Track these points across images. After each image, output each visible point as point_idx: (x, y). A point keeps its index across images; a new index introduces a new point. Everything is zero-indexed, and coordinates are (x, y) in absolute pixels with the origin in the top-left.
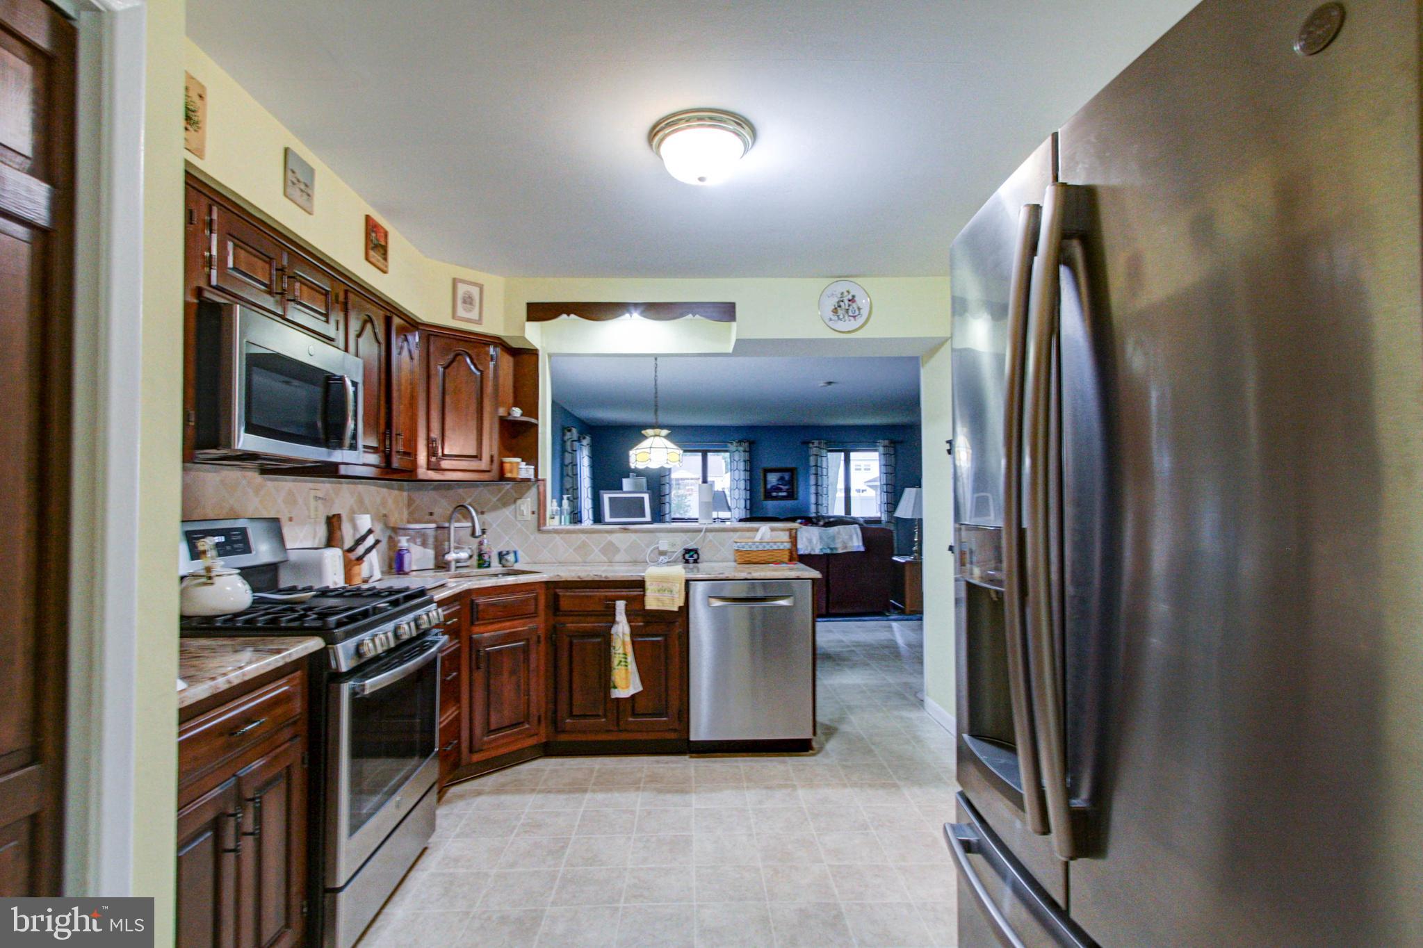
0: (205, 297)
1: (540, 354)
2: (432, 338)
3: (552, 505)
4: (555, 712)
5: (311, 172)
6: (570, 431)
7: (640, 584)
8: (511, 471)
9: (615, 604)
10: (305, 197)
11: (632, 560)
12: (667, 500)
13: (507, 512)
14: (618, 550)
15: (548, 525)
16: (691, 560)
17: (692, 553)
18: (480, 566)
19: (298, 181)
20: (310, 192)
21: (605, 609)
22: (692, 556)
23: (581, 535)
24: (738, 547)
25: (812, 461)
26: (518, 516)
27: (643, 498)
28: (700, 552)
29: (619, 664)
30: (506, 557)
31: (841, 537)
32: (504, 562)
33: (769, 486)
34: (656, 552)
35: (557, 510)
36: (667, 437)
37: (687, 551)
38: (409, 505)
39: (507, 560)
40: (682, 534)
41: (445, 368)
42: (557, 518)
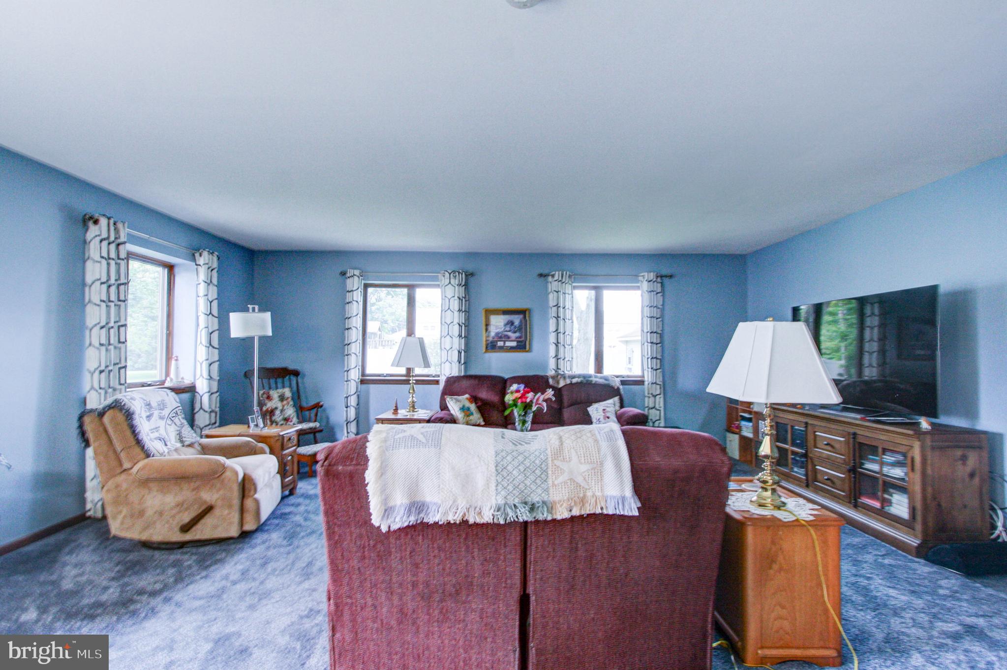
6: (96, 222)
25: (552, 299)
31: (564, 466)
33: (492, 333)
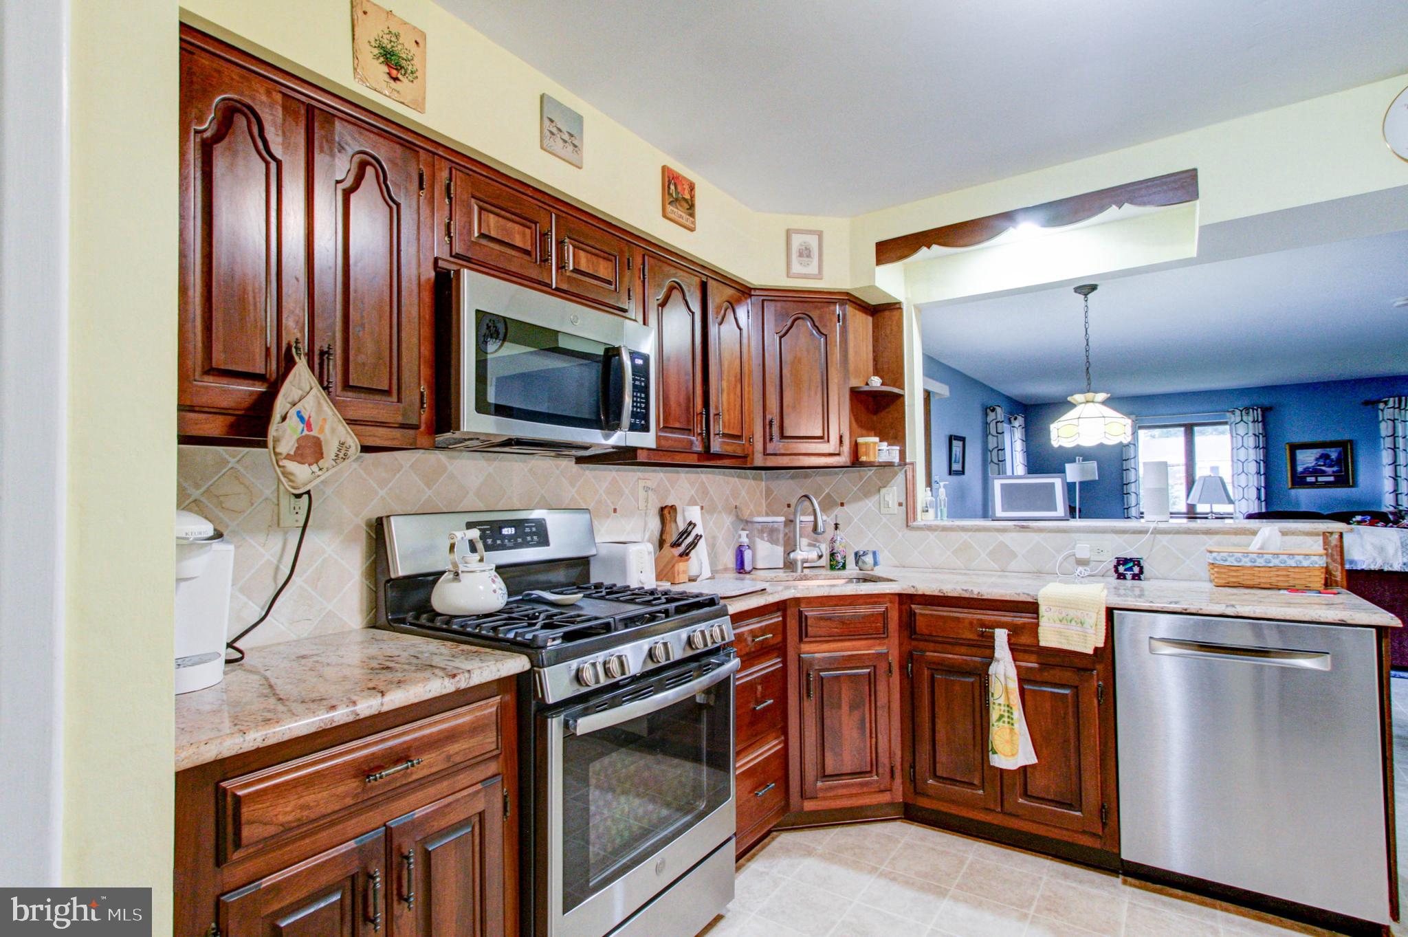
0: (440, 268)
1: (905, 307)
2: (765, 303)
3: (923, 494)
4: (913, 766)
5: (579, 119)
6: (993, 410)
7: (1032, 608)
8: (867, 454)
9: (994, 633)
10: (570, 148)
11: (1035, 570)
12: (1133, 490)
13: (870, 504)
14: (1013, 555)
15: (919, 519)
16: (1129, 574)
17: (1131, 564)
18: (832, 567)
19: (560, 130)
20: (576, 142)
21: (977, 638)
22: (1130, 569)
23: (963, 534)
24: (1215, 559)
25: (1385, 429)
26: (882, 508)
27: (1053, 485)
28: (1142, 563)
29: (999, 720)
30: (863, 558)
32: (860, 563)
33: (1300, 469)
34: (1072, 560)
35: (931, 502)
36: (1104, 403)
37: (1122, 561)
38: (767, 496)
39: (864, 562)
40: (1114, 536)
41: (781, 338)
42: (931, 511)
